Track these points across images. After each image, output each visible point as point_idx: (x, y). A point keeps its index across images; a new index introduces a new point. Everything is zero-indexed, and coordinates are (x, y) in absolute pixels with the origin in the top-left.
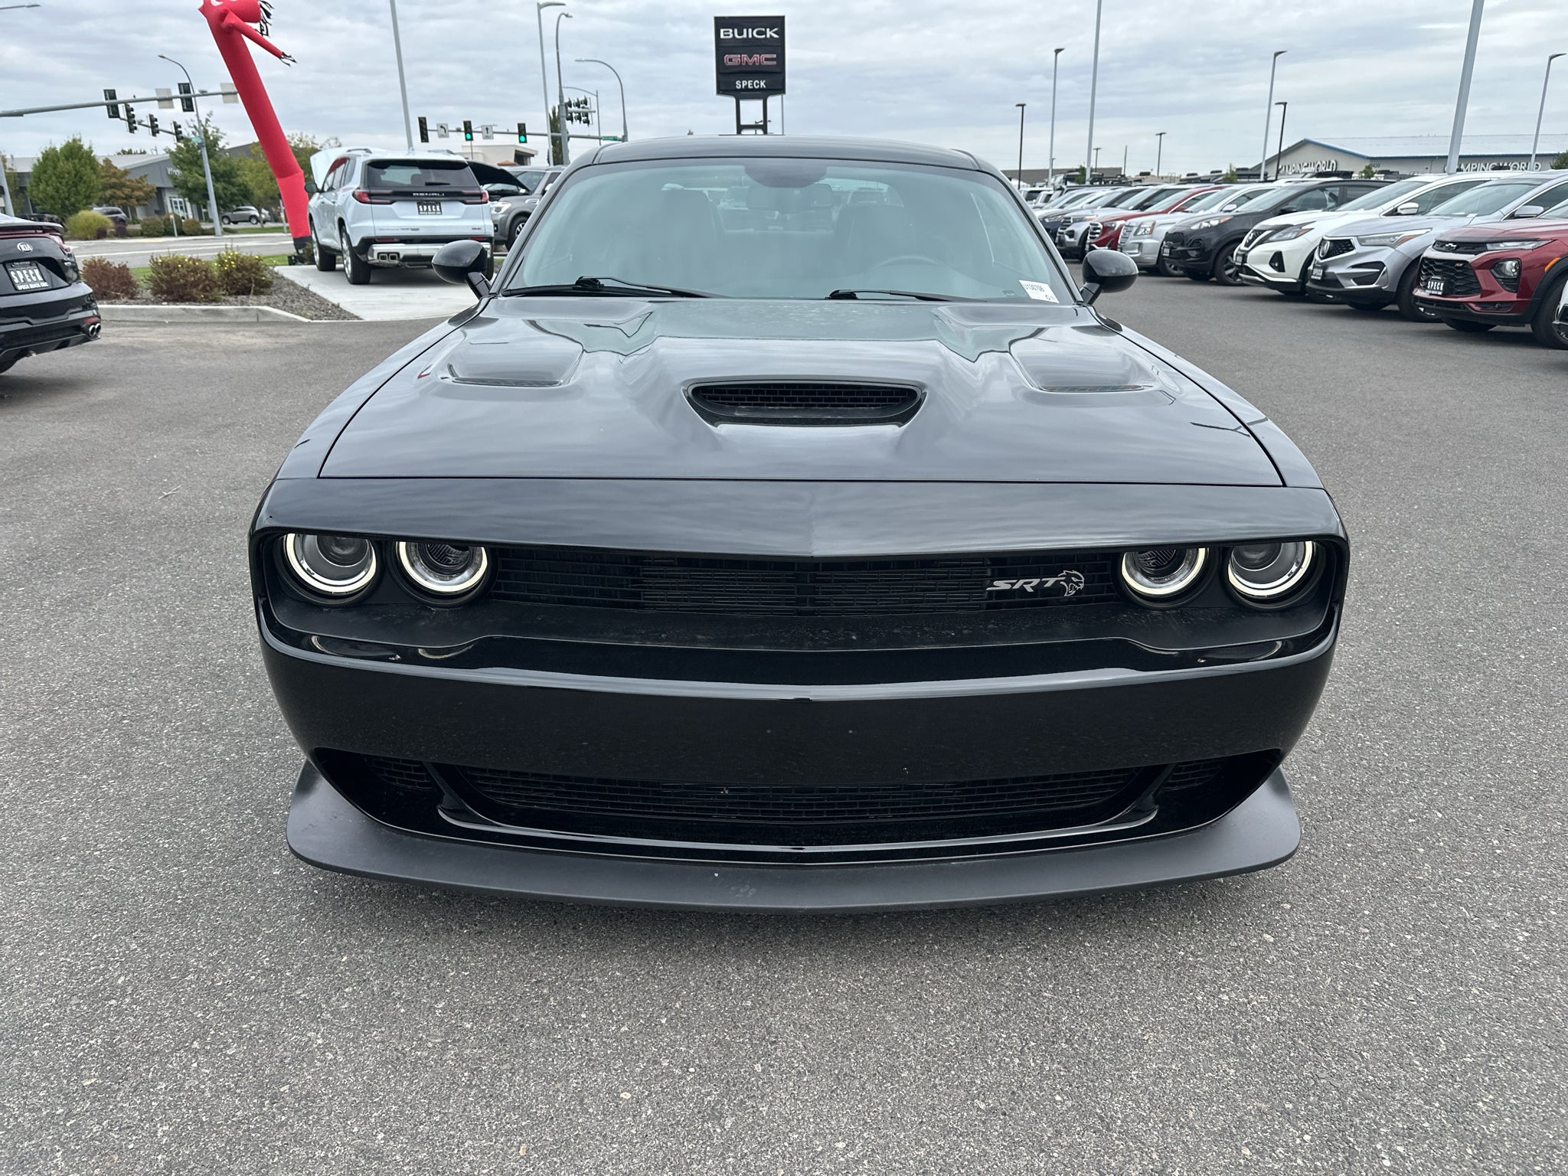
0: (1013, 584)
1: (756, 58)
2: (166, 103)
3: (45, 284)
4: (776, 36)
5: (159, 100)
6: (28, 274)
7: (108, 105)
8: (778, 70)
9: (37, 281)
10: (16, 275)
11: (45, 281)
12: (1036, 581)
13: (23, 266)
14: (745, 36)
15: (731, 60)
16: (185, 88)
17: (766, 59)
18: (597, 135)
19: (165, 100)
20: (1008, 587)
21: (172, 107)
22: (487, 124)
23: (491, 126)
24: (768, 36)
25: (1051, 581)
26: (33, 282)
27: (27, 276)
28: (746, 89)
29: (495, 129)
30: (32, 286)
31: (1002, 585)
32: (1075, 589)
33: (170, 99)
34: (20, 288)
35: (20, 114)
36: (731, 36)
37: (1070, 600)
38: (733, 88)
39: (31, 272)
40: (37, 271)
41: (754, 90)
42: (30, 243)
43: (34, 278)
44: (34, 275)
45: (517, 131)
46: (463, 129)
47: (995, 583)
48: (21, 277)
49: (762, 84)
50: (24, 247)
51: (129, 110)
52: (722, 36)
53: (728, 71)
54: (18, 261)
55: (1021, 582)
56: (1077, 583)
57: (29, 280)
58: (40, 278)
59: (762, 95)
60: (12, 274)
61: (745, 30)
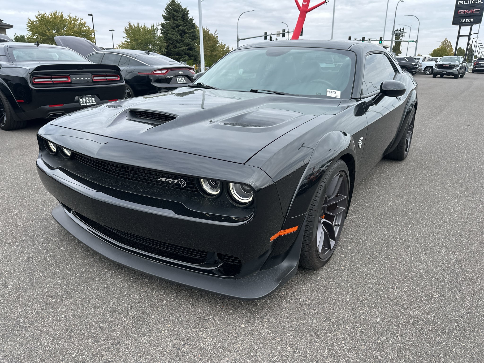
0: (166, 180)
1: (471, 11)
2: (279, 35)
3: (185, 82)
4: (481, 2)
5: (277, 34)
6: (181, 79)
7: (265, 36)
8: (480, 15)
9: (183, 81)
10: (178, 79)
11: (185, 81)
12: (172, 180)
13: (180, 77)
14: (468, 3)
15: (460, 12)
16: (284, 31)
17: (475, 11)
18: (408, 40)
19: (278, 34)
20: (164, 180)
21: (280, 36)
22: (369, 38)
23: (371, 39)
24: (478, 2)
25: (176, 181)
26: (182, 81)
27: (181, 80)
28: (465, 22)
29: (372, 40)
30: (182, 82)
31: (162, 179)
32: (184, 185)
33: (280, 34)
34: (178, 82)
35: (245, 39)
36: (463, 3)
37: (182, 189)
38: (460, 22)
39: (182, 79)
40: (184, 79)
41: (468, 22)
42: (183, 72)
43: (183, 80)
44: (183, 79)
45: (379, 40)
46: (362, 40)
47: (160, 178)
48: (179, 80)
49: (472, 20)
50: (181, 72)
51: (271, 37)
52: (459, 4)
53: (459, 16)
54: (179, 76)
55: (168, 180)
56: (184, 184)
57: (181, 81)
58: (184, 80)
59: (471, 24)
60: (177, 79)
61: (469, 1)
